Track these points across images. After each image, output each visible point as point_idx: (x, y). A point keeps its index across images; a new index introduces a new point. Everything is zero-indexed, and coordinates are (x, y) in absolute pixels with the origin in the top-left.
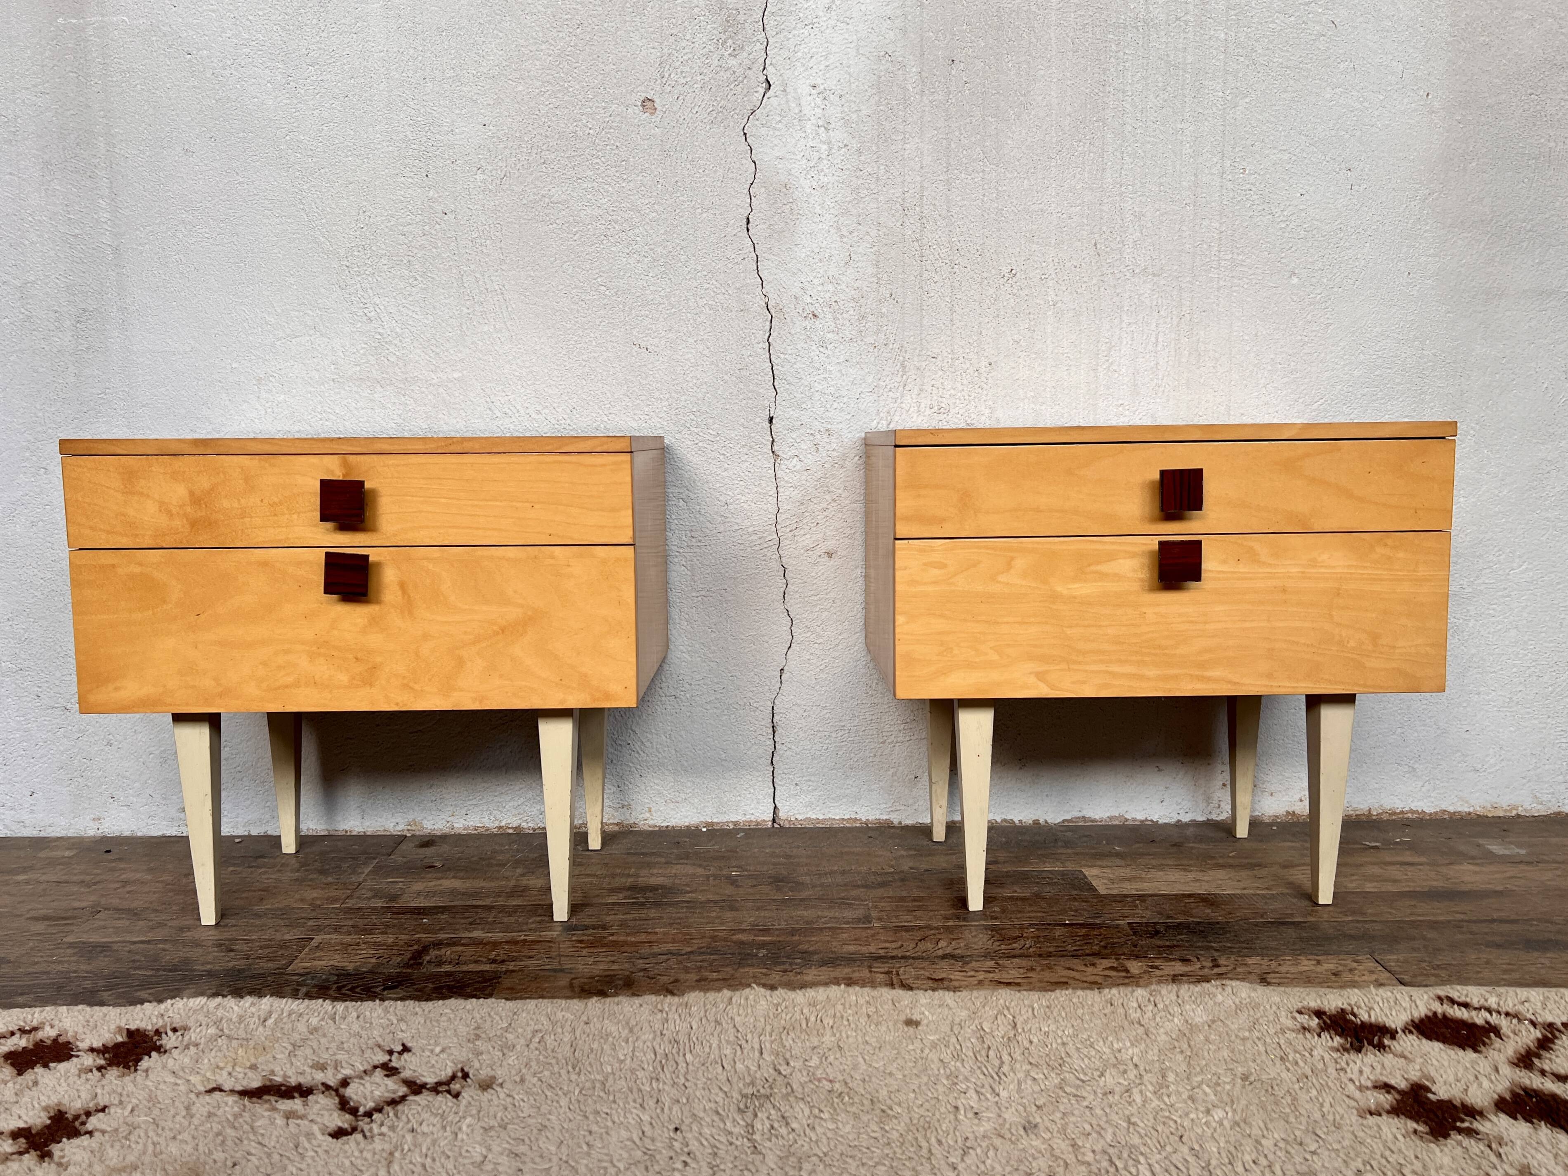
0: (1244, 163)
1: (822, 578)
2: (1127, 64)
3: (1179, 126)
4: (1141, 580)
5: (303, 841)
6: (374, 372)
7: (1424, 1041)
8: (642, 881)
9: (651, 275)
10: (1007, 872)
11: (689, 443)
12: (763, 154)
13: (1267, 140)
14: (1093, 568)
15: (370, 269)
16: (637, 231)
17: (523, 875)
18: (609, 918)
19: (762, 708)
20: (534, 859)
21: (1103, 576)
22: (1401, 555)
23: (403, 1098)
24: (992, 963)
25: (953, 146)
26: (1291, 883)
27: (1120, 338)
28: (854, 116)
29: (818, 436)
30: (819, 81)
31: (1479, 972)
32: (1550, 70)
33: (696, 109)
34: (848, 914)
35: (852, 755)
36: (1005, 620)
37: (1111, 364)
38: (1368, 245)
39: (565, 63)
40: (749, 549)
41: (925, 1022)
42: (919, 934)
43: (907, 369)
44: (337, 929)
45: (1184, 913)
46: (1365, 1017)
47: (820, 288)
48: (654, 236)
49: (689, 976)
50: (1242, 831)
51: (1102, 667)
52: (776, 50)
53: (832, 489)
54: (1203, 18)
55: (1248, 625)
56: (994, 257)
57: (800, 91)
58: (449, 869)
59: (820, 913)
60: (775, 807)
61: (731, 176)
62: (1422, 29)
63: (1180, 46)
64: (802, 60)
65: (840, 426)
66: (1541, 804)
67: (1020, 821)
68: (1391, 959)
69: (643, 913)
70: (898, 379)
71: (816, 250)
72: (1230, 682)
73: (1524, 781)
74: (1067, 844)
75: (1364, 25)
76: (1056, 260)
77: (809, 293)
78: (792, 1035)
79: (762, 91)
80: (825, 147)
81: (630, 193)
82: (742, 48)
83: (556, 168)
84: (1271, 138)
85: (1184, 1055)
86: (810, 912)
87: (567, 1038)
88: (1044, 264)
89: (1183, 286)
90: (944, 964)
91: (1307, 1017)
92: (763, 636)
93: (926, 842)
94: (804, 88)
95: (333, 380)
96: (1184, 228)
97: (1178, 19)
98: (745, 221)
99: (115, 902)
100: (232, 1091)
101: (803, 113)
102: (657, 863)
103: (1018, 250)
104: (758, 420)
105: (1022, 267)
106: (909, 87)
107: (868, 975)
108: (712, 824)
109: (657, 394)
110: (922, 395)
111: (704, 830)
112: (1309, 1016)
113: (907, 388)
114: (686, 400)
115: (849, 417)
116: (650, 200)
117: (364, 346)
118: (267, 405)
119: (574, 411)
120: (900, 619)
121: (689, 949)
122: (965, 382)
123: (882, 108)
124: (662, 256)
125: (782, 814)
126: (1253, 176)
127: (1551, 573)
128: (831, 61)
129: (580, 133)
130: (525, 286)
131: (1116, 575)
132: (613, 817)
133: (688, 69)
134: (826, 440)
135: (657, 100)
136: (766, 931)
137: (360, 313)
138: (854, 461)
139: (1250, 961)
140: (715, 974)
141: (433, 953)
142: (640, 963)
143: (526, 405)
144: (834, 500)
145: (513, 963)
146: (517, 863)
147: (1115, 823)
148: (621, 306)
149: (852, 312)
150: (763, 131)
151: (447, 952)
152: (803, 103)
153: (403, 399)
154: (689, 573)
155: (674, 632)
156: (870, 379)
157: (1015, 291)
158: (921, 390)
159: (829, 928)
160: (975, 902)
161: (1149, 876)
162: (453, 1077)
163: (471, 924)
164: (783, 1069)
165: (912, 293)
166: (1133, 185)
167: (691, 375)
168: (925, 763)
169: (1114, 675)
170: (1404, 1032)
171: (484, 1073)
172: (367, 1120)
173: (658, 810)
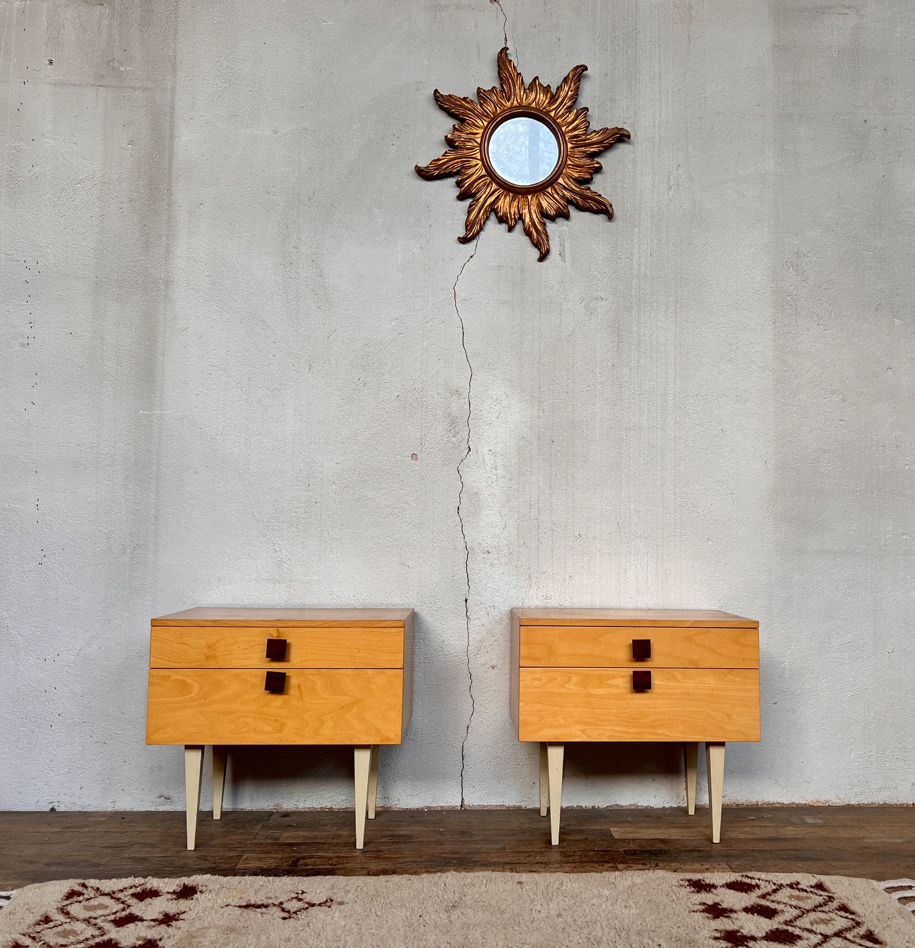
1: (489, 679)
4: (626, 688)
5: (225, 814)
7: (727, 889)
8: (396, 833)
9: (412, 532)
10: (574, 829)
11: (426, 611)
12: (467, 479)
13: (694, 480)
14: (606, 682)
16: (406, 512)
17: (337, 830)
18: (382, 848)
19: (457, 747)
20: (341, 823)
21: (610, 686)
22: (739, 680)
23: (307, 908)
24: (559, 865)
26: (706, 834)
27: (630, 566)
28: (508, 464)
29: (489, 609)
30: (493, 448)
32: (820, 453)
34: (495, 846)
35: (502, 771)
36: (568, 705)
37: (626, 578)
38: (742, 527)
39: (377, 438)
40: (453, 664)
41: (525, 883)
42: (527, 854)
43: (531, 578)
44: (253, 852)
45: (651, 846)
46: (707, 882)
47: (491, 540)
49: (421, 870)
50: (690, 811)
51: (611, 728)
52: (473, 434)
53: (495, 635)
55: (673, 709)
56: (572, 528)
57: (484, 452)
58: (299, 827)
59: (482, 846)
60: (463, 799)
61: (451, 488)
62: (761, 434)
64: (485, 439)
65: (499, 604)
66: (840, 800)
67: (586, 808)
68: (734, 864)
69: (398, 846)
71: (490, 522)
73: (831, 788)
74: (606, 817)
75: (736, 432)
76: (600, 530)
77: (486, 542)
78: (468, 887)
79: (466, 451)
80: (495, 477)
81: (404, 495)
82: (458, 433)
83: (370, 483)
84: (697, 479)
85: (628, 894)
86: (477, 845)
87: (372, 888)
88: (595, 532)
89: (659, 543)
90: (537, 865)
91: (683, 882)
92: (459, 708)
93: (537, 816)
98: (457, 509)
100: (235, 906)
101: (485, 462)
102: (404, 825)
103: (582, 525)
104: (460, 600)
105: (584, 533)
106: (533, 452)
107: (501, 869)
108: (430, 807)
109: (412, 588)
110: (539, 590)
111: (426, 810)
112: (686, 881)
113: (532, 587)
114: (426, 591)
115: (504, 600)
116: (413, 498)
120: (521, 704)
122: (559, 585)
123: (521, 461)
124: (417, 524)
125: (466, 803)
126: (689, 495)
128: (498, 440)
129: (382, 468)
130: (352, 536)
131: (616, 685)
132: (381, 803)
133: (433, 442)
134: (492, 611)
135: (418, 455)
136: (457, 853)
137: (271, 548)
138: (506, 621)
139: (672, 864)
140: (433, 869)
141: (302, 862)
142: (399, 866)
143: (348, 593)
144: (496, 640)
145: (340, 865)
146: (333, 825)
147: (632, 808)
149: (506, 551)
150: (467, 469)
151: (309, 861)
152: (485, 458)
154: (423, 676)
156: (514, 582)
157: (581, 544)
158: (538, 588)
159: (486, 852)
160: (555, 841)
162: (327, 901)
163: (317, 850)
164: (463, 898)
165: (534, 543)
167: (429, 579)
168: (538, 776)
169: (616, 731)
170: (721, 887)
171: (339, 900)
172: (295, 914)
173: (403, 800)
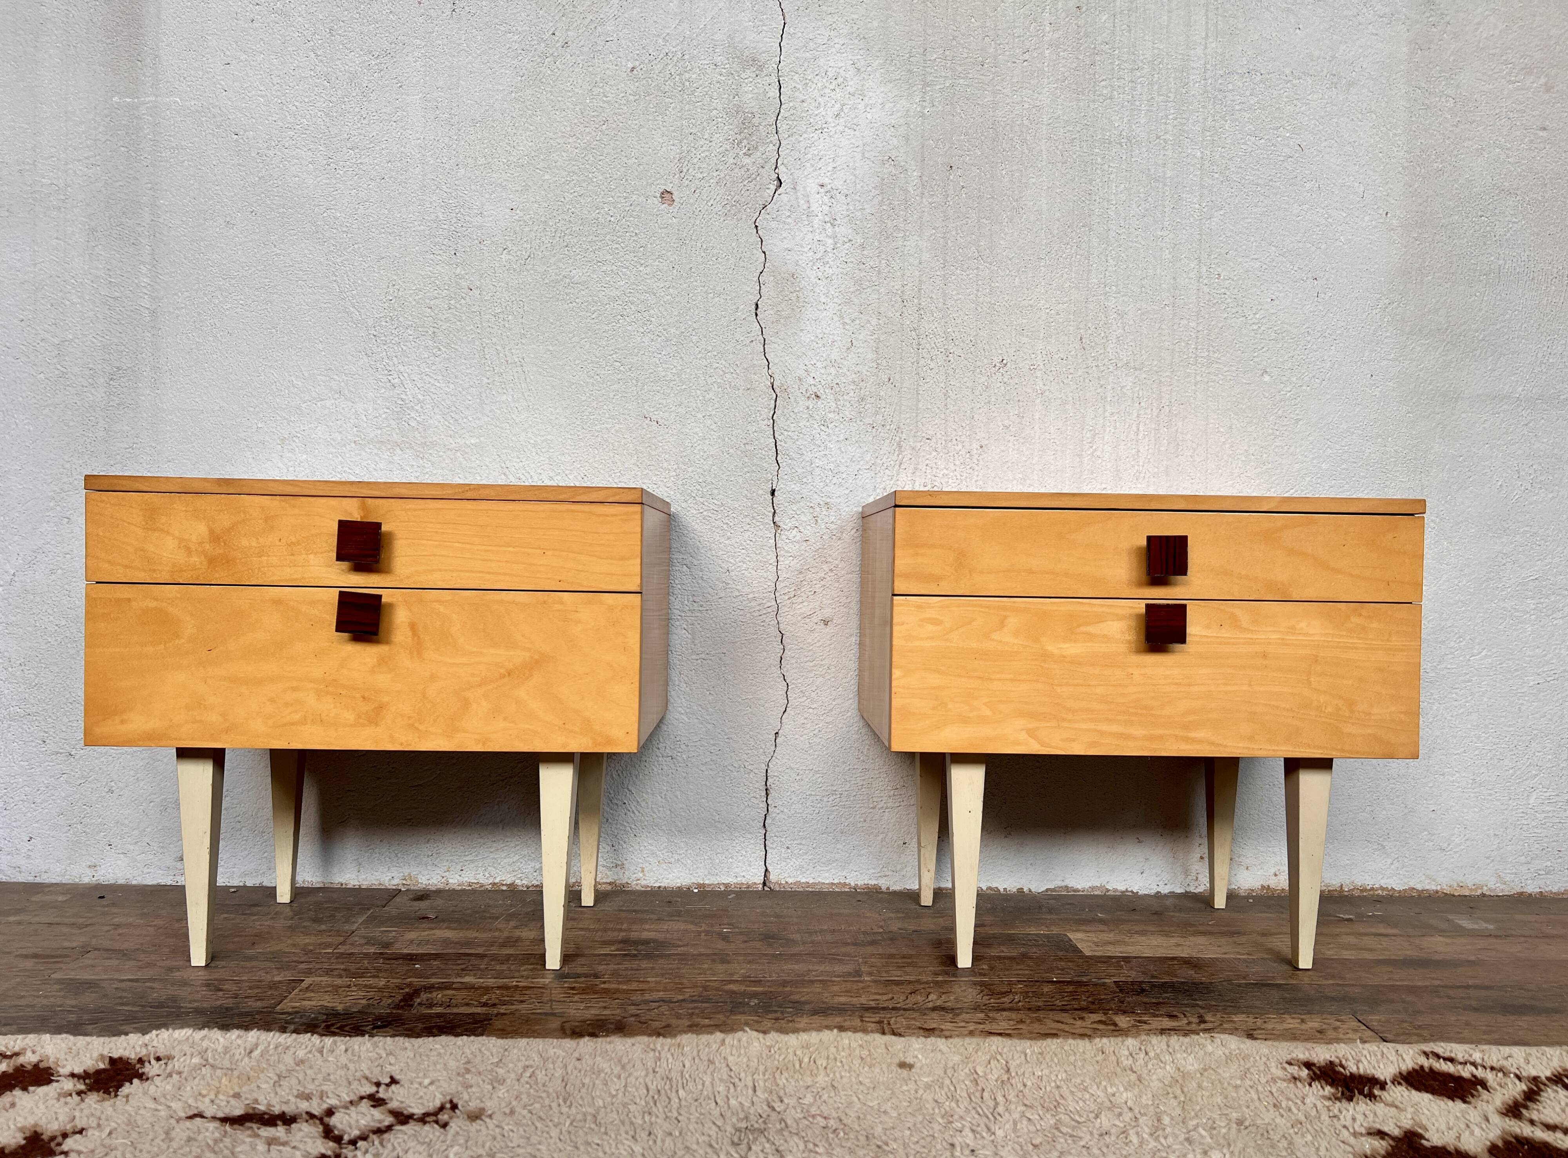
0: (1219, 269)
1: (818, 645)
2: (1112, 176)
3: (1159, 233)
4: (1129, 642)
5: (298, 892)
6: (395, 435)
7: (1413, 1092)
8: (634, 935)
9: (663, 353)
10: (994, 934)
11: (695, 512)
12: (775, 245)
13: (1240, 249)
14: (1083, 629)
15: (397, 339)
16: (652, 312)
17: (516, 927)
18: (601, 968)
19: (756, 771)
20: (527, 913)
21: (1091, 637)
22: (1375, 625)
23: (390, 1126)
24: (982, 1015)
25: (950, 244)
26: (1270, 949)
27: (1104, 426)
28: (858, 214)
29: (818, 509)
30: (826, 181)
31: (1459, 1033)
32: (1498, 195)
33: (712, 202)
34: (838, 968)
35: (843, 820)
36: (998, 676)
37: (1095, 450)
38: (1333, 348)
39: (591, 156)
40: (748, 615)
41: (918, 1065)
42: (909, 988)
43: (903, 449)
44: (328, 972)
45: (1169, 974)
46: (1354, 1069)
47: (823, 371)
48: (668, 317)
49: (680, 1022)
50: (1220, 902)
51: (1090, 726)
52: (787, 151)
53: (830, 560)
54: (1181, 138)
55: (1229, 688)
56: (987, 347)
57: (808, 189)
58: (443, 921)
59: (811, 967)
60: (766, 870)
61: (742, 264)
62: (1381, 155)
63: (1160, 162)
64: (812, 162)
65: (838, 500)
66: (1505, 884)
67: (1005, 889)
68: (1374, 1020)
69: (635, 964)
70: (895, 458)
71: (820, 336)
72: (1213, 743)
73: (1489, 861)
74: (1051, 911)
75: (1328, 150)
76: (1044, 352)
77: (812, 375)
78: (785, 1074)
79: (773, 188)
80: (830, 241)
81: (646, 276)
82: (756, 148)
83: (578, 251)
84: (1244, 247)
85: (1178, 1100)
86: (800, 965)
87: (559, 1073)
88: (1033, 356)
89: (1163, 380)
90: (935, 1015)
91: (1296, 1068)
92: (759, 699)
93: (913, 906)
94: (812, 186)
95: (355, 442)
96: (1164, 327)
97: (1158, 137)
98: (754, 307)
99: (107, 944)
100: (213, 1118)
101: (811, 209)
102: (650, 919)
103: (1009, 341)
104: (761, 492)
105: (1013, 358)
106: (910, 189)
107: (860, 1024)
108: (704, 885)
109: (665, 465)
110: (917, 474)
111: (696, 891)
112: (1299, 1067)
113: (903, 467)
114: (693, 471)
115: (847, 492)
116: (666, 284)
117: (386, 410)
118: (290, 464)
119: (585, 478)
120: (896, 673)
121: (681, 997)
122: (957, 463)
123: (885, 207)
124: (675, 337)
125: (773, 877)
126: (1228, 282)
127: (1509, 660)
128: (838, 163)
129: (601, 220)
130: (543, 359)
131: (1105, 636)
132: (607, 877)
133: (705, 165)
134: (825, 513)
135: (675, 193)
136: (758, 982)
137: (385, 379)
138: (850, 534)
139: (1235, 1018)
140: (707, 1020)
141: (424, 996)
142: (632, 1010)
143: (539, 471)
144: (831, 570)
145: (504, 1007)
146: (510, 917)
147: (1096, 893)
148: (634, 381)
149: (852, 394)
150: (774, 224)
151: (438, 996)
152: (811, 201)
153: (421, 462)
154: (690, 636)
155: (673, 693)
156: (868, 457)
157: (1006, 380)
158: (916, 469)
159: (820, 981)
160: (964, 959)
161: (1132, 940)
162: (442, 1108)
163: (463, 970)
164: (778, 1106)
165: (909, 378)
166: (1116, 286)
167: (698, 448)
168: (913, 830)
169: (1102, 733)
170: (1393, 1083)
171: (474, 1105)
172: (351, 1147)
173: (651, 870)
